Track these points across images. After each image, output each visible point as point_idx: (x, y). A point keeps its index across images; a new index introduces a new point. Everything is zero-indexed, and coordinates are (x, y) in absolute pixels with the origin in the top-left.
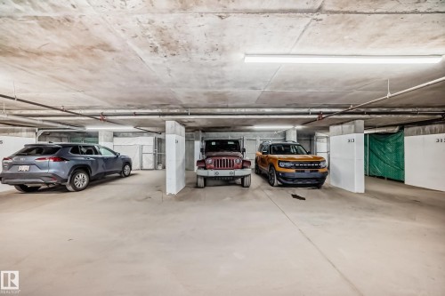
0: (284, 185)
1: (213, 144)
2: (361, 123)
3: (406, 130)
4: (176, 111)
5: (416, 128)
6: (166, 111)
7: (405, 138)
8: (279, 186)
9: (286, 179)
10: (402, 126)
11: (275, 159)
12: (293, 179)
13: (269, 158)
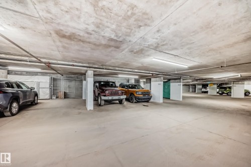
0: (138, 102)
1: (102, 83)
2: (162, 78)
3: (171, 81)
4: (96, 66)
5: (173, 81)
6: (91, 65)
7: (171, 84)
8: (135, 102)
9: (139, 99)
10: (169, 80)
11: (134, 91)
12: (142, 99)
13: (129, 91)
